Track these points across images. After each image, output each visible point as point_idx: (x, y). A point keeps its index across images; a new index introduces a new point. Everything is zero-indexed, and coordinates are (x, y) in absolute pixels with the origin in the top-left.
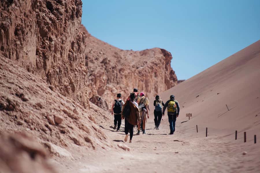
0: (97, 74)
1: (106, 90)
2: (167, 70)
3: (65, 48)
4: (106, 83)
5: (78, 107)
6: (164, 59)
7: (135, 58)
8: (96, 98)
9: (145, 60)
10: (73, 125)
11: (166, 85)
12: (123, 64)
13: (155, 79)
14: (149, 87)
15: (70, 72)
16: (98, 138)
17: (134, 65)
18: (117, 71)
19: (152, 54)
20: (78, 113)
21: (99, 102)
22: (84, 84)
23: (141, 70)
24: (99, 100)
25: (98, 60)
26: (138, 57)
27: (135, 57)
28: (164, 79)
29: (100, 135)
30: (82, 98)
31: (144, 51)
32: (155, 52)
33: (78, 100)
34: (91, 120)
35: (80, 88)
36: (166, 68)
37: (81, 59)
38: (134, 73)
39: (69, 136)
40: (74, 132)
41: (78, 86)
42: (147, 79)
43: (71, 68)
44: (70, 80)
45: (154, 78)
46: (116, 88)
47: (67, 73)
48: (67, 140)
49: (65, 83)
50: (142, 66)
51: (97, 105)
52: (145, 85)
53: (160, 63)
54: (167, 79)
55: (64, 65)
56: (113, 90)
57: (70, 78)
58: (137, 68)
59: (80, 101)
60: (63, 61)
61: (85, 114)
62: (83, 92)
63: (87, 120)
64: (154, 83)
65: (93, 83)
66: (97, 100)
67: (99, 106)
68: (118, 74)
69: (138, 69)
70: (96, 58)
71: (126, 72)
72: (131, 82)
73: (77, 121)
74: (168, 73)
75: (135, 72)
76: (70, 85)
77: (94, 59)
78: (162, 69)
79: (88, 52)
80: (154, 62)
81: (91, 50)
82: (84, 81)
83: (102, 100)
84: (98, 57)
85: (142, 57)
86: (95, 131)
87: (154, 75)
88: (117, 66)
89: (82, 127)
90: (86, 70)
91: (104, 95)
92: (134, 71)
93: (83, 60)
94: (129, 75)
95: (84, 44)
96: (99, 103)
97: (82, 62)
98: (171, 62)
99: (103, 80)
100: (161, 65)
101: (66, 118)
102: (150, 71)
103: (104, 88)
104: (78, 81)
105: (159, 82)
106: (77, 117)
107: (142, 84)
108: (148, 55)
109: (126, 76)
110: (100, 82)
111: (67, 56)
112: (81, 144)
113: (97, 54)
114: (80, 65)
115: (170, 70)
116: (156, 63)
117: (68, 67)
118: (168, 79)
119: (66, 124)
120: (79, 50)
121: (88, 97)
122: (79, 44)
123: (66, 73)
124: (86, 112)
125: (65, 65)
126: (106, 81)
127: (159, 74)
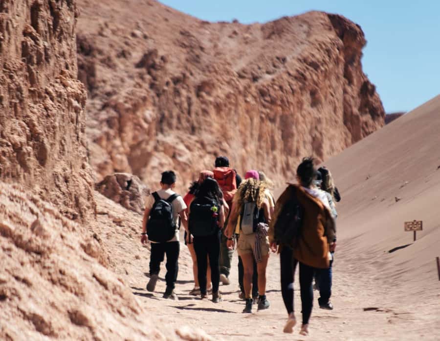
0: (126, 102)
1: (156, 154)
2: (350, 82)
3: (10, 25)
4: (154, 131)
5: (47, 214)
6: (338, 49)
7: (247, 47)
8: (118, 180)
9: (278, 53)
10: (30, 273)
11: (347, 131)
12: (207, 67)
13: (314, 111)
14: (296, 138)
15: (29, 102)
16: (113, 311)
17: (244, 71)
18: (189, 91)
19: (300, 31)
20: (46, 234)
21: (127, 194)
22: (75, 138)
23: (268, 85)
24: (127, 188)
25: (127, 55)
26: (254, 44)
27: (246, 43)
28: (340, 113)
29: (119, 303)
30: (71, 183)
31: (276, 22)
32: (310, 26)
33: (57, 189)
34: (90, 254)
35: (62, 151)
36: (348, 76)
37: (65, 58)
38: (245, 96)
39: (18, 309)
40: (34, 294)
41: (58, 147)
42: (286, 113)
43: (32, 89)
44: (31, 125)
45: (310, 109)
46: (188, 147)
47: (18, 105)
48: (12, 320)
49: (16, 137)
50: (268, 73)
51: (122, 202)
52: (280, 132)
53: (327, 59)
54: (352, 112)
55: (9, 80)
56: (177, 151)
57: (31, 121)
58: (255, 79)
59: (64, 194)
60: (5, 67)
61: (70, 236)
62: (73, 163)
63: (76, 254)
64: (309, 127)
65: (112, 132)
66: (122, 186)
67: (129, 206)
68: (194, 99)
69: (256, 84)
70: (120, 50)
71: (221, 92)
72: (235, 124)
73: (42, 260)
74: (354, 90)
75: (249, 93)
76: (31, 143)
77: (113, 54)
78: (333, 78)
79: (96, 33)
80: (308, 57)
81: (103, 26)
82: (76, 128)
83: (137, 188)
84: (126, 48)
85: (270, 44)
86: (101, 288)
87: (310, 99)
88: (188, 74)
89: (59, 280)
90: (79, 92)
91: (149, 168)
92: (245, 88)
93: (69, 61)
94: (230, 103)
95: (71, 10)
96: (128, 197)
97: (67, 68)
98: (361, 54)
99: (146, 120)
100: (331, 66)
101: (9, 250)
102: (295, 87)
103: (150, 148)
104: (54, 127)
105: (324, 121)
106: (42, 248)
107: (272, 131)
108: (289, 37)
109: (218, 107)
110: (135, 129)
111: (17, 50)
112: (56, 331)
113: (125, 37)
114: (60, 78)
115: (359, 81)
116: (314, 59)
117: (22, 86)
118: (355, 110)
119: (6, 270)
120: (56, 30)
121: (89, 180)
122: (56, 10)
123: (15, 103)
124: (74, 229)
125: (11, 77)
126: (153, 126)
127: (326, 97)
